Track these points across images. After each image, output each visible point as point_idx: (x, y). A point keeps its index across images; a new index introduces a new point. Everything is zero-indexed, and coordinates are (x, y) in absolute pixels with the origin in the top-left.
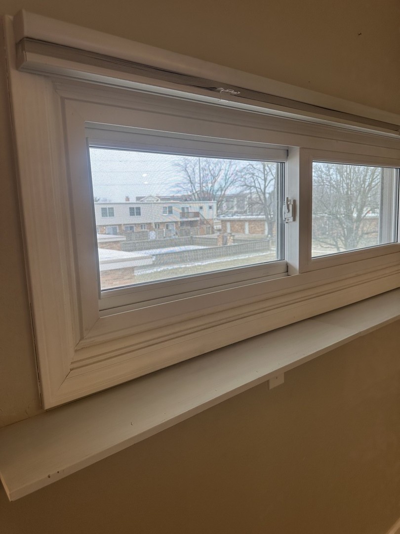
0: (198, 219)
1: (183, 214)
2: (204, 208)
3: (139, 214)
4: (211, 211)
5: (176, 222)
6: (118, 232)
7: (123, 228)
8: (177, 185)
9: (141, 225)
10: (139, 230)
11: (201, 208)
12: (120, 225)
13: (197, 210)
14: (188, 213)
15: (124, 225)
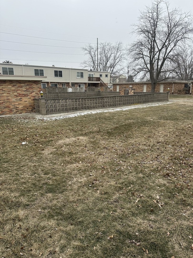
0: (99, 82)
1: (90, 78)
2: (102, 76)
3: (61, 76)
4: (107, 78)
5: (85, 83)
6: (46, 87)
7: (50, 85)
8: (85, 63)
9: (63, 84)
10: (61, 86)
11: (101, 75)
12: (48, 83)
13: (99, 76)
14: (93, 77)
15: (51, 82)
